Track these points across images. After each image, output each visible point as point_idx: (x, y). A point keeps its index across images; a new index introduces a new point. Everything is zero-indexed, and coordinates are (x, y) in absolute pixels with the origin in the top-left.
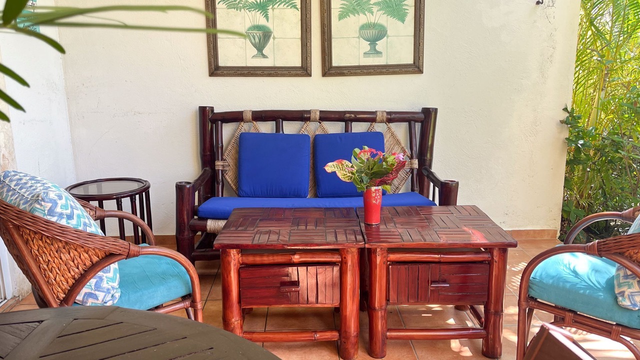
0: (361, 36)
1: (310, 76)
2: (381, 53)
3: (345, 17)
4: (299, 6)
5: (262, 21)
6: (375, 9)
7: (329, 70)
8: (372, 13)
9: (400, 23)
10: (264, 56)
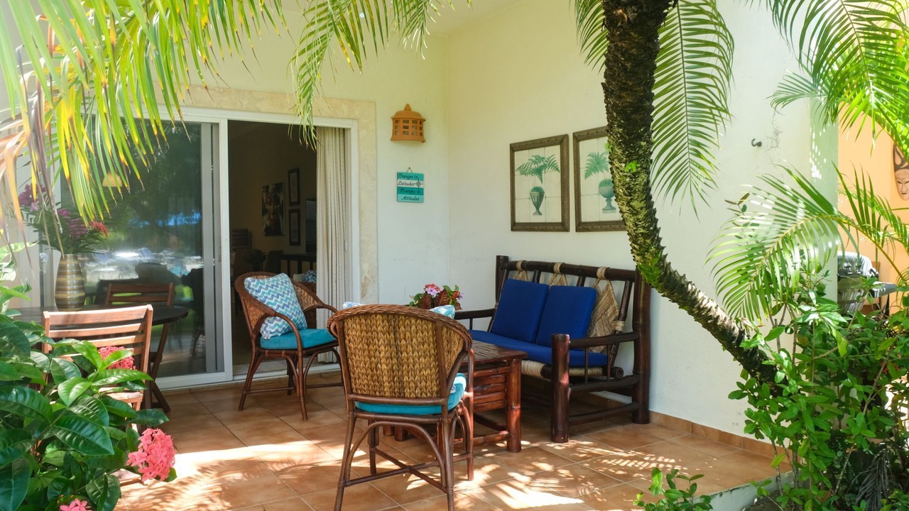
0: (600, 193)
1: (568, 231)
2: (615, 209)
3: (589, 175)
4: (560, 169)
5: (539, 184)
7: (583, 227)
8: (608, 171)
10: (540, 214)
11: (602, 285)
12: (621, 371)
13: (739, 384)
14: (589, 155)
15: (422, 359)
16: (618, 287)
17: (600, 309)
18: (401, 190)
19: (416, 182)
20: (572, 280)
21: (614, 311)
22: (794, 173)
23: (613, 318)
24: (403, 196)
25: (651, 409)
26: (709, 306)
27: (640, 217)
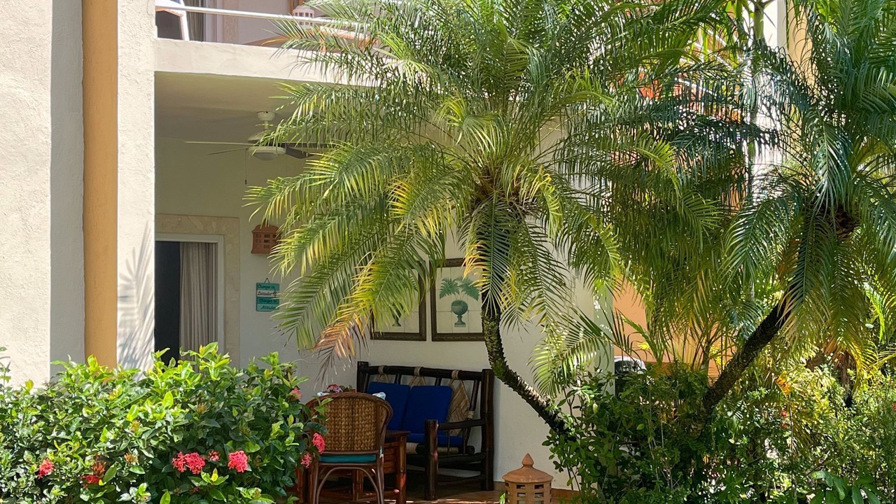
0: (453, 310)
1: (425, 340)
2: (464, 323)
3: (443, 296)
6: (460, 290)
7: (438, 337)
8: (459, 293)
9: (475, 300)
10: (399, 325)
11: (456, 384)
12: (473, 449)
13: (548, 437)
14: (443, 280)
15: (367, 425)
16: (469, 385)
17: (455, 403)
18: (260, 300)
19: (272, 292)
20: (431, 381)
21: (466, 404)
22: (579, 312)
23: (465, 409)
24: (261, 305)
25: (495, 480)
26: (529, 389)
27: (495, 343)
